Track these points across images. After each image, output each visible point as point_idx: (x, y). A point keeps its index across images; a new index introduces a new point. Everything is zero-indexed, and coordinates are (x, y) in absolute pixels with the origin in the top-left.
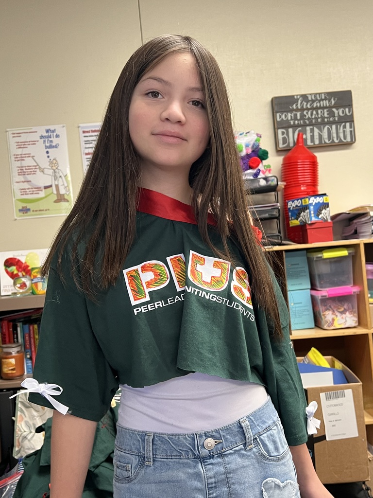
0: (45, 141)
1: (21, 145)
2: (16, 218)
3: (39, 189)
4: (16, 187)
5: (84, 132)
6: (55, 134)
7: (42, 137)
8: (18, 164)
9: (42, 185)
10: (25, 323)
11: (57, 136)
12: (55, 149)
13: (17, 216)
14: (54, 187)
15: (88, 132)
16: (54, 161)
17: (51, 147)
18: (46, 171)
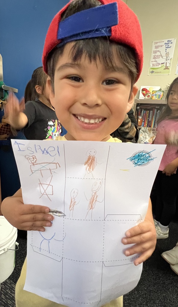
1: (156, 47)
2: (148, 74)
3: (159, 64)
4: (151, 63)
6: (171, 42)
7: (165, 44)
8: (154, 54)
10: (145, 110)
11: (172, 43)
12: (169, 48)
13: (149, 74)
14: (165, 63)
16: (168, 53)
17: (168, 47)
18: (164, 57)
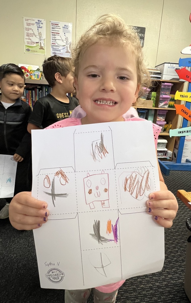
0: (37, 25)
1: (29, 24)
2: (25, 52)
3: (34, 43)
4: (26, 41)
5: (52, 24)
7: (36, 23)
8: (27, 32)
9: (35, 41)
10: (27, 90)
11: (42, 23)
12: (41, 28)
14: (39, 43)
15: (53, 24)
16: (40, 33)
17: (39, 27)
18: (37, 36)
